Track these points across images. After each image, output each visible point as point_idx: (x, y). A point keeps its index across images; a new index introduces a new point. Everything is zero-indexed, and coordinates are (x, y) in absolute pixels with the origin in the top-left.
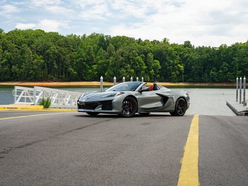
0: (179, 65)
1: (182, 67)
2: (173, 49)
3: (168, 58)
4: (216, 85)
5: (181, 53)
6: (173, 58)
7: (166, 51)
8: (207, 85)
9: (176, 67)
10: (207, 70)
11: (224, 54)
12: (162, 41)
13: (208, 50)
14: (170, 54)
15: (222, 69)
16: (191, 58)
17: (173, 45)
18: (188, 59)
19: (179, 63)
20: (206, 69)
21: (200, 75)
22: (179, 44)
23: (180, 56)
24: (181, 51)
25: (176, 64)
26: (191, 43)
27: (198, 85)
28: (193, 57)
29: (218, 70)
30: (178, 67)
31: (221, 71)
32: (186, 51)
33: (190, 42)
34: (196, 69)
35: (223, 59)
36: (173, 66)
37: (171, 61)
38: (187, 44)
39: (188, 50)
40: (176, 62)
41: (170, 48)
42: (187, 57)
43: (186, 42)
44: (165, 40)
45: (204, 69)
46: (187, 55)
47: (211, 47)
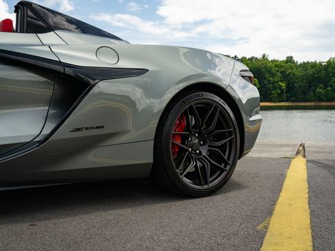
0: (280, 83)
1: (283, 85)
2: (273, 65)
3: (267, 75)
4: (324, 104)
5: (283, 69)
6: (273, 75)
7: (266, 67)
8: (312, 104)
9: (276, 85)
10: (313, 88)
11: (333, 69)
12: (261, 57)
13: (314, 65)
14: (269, 71)
15: (331, 86)
16: (294, 75)
17: (273, 61)
18: (291, 76)
19: (280, 81)
20: (311, 86)
21: (305, 93)
22: (280, 60)
23: (282, 72)
24: (282, 67)
25: (277, 82)
26: (294, 58)
27: (302, 104)
28: (297, 73)
29: (326, 87)
30: (279, 85)
31: (329, 88)
32: (288, 67)
33: (292, 57)
34: (300, 87)
35: (331, 74)
36: (274, 84)
37: (271, 79)
38: (290, 60)
39: (291, 66)
40: (276, 79)
41: (269, 65)
42: (290, 74)
43: (288, 57)
44: (264, 56)
45: (310, 87)
46: (289, 71)
47: (318, 62)
